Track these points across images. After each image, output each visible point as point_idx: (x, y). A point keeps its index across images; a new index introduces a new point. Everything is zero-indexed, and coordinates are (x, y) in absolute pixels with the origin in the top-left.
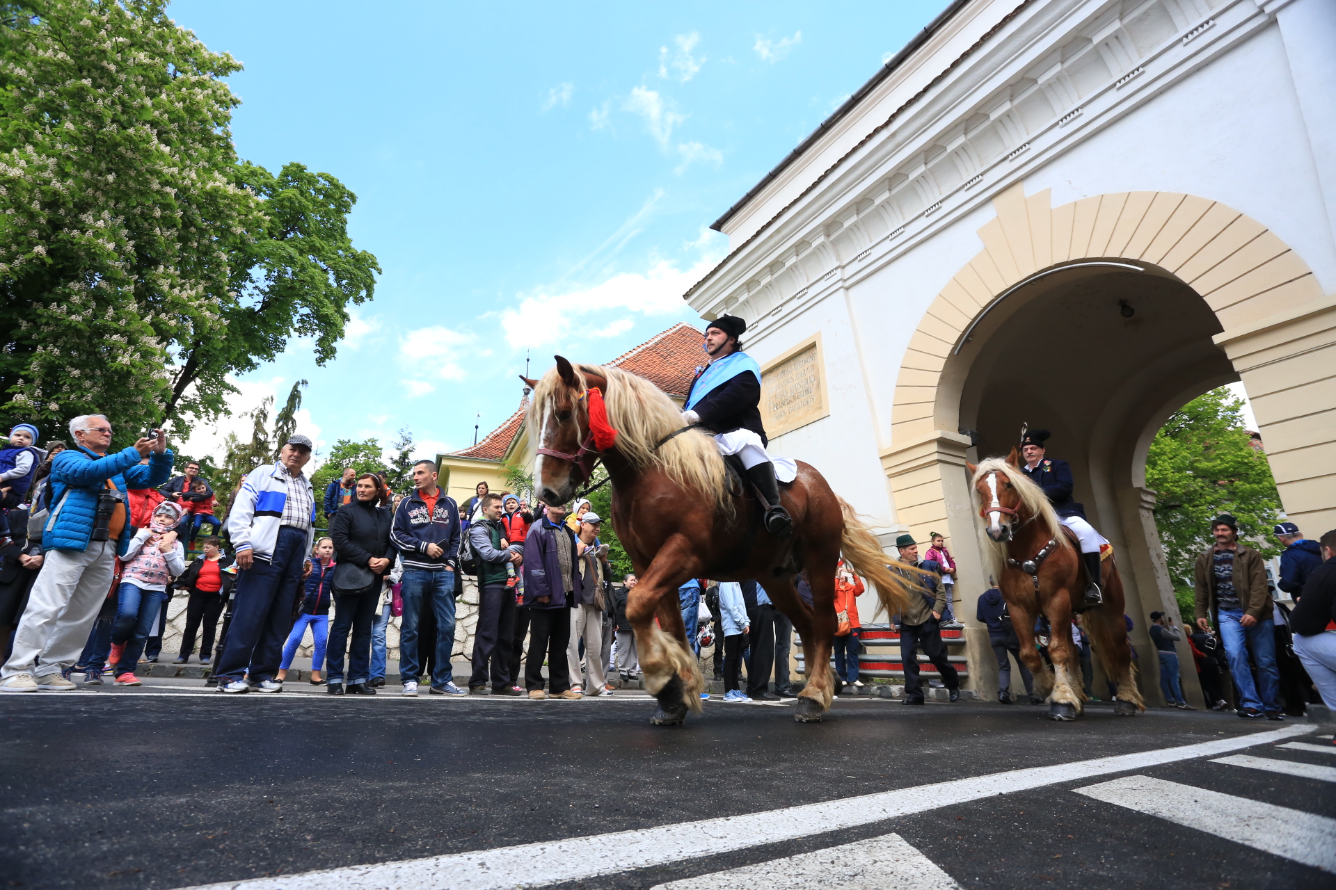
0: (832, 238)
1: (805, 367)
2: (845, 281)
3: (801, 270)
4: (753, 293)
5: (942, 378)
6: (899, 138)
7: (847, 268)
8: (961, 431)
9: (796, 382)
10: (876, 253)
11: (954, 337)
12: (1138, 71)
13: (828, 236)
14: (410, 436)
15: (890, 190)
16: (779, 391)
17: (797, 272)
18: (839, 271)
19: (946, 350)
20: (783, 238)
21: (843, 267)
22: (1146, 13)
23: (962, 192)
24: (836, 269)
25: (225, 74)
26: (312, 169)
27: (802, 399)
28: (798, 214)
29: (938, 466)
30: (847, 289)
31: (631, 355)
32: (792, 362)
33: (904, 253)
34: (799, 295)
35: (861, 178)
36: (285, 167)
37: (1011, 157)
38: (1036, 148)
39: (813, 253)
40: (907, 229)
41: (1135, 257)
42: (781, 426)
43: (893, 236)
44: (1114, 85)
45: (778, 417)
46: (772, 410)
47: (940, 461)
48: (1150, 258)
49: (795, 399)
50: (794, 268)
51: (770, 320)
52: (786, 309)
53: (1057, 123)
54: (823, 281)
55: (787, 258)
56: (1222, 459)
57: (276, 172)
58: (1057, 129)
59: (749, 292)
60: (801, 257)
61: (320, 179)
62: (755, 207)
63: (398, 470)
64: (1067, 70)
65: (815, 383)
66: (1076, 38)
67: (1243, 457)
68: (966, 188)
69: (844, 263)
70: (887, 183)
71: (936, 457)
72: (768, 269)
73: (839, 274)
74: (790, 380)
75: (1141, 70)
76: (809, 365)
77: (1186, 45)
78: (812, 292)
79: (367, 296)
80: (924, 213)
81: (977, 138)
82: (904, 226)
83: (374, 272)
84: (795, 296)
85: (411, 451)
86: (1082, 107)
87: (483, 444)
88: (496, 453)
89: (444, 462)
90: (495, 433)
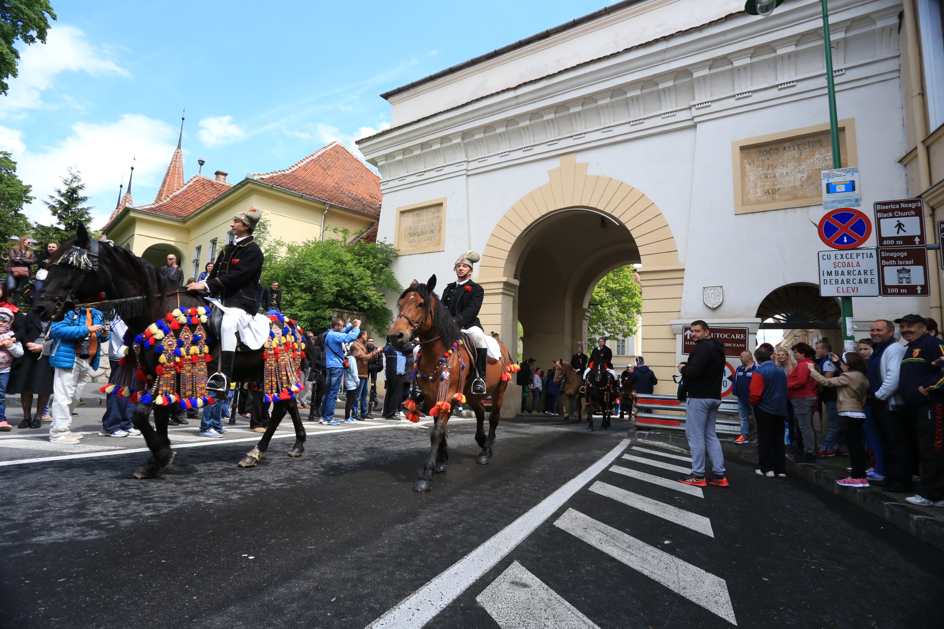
0: (465, 141)
1: (433, 216)
2: (468, 171)
3: (442, 154)
4: (406, 157)
5: (513, 247)
6: (520, 100)
7: (470, 163)
8: (515, 277)
9: (425, 223)
10: (490, 161)
11: (524, 227)
12: (640, 121)
13: (463, 139)
14: (78, 174)
15: (507, 127)
16: (413, 226)
17: (438, 154)
18: (466, 163)
19: (518, 233)
20: (435, 130)
21: (468, 162)
22: (652, 92)
23: (545, 145)
24: (464, 162)
27: (428, 235)
28: (448, 119)
29: (501, 296)
30: (468, 176)
31: (302, 164)
32: (425, 210)
33: (506, 167)
34: (437, 169)
35: (492, 113)
37: (574, 137)
38: (589, 137)
39: (452, 146)
40: (511, 154)
41: (617, 216)
42: (411, 248)
43: (502, 155)
44: (630, 122)
45: (410, 242)
46: (407, 236)
47: (503, 293)
48: (623, 220)
49: (423, 233)
50: (437, 151)
51: (415, 178)
52: (427, 175)
53: (600, 129)
54: (454, 166)
55: (435, 144)
56: (620, 284)
58: (599, 132)
59: (404, 155)
60: (443, 146)
62: (415, 94)
63: (66, 203)
64: (612, 103)
65: (438, 228)
66: (620, 88)
67: (629, 284)
68: (548, 144)
69: (470, 159)
70: (506, 122)
71: (501, 291)
72: (420, 146)
73: (465, 166)
74: (422, 221)
75: (643, 121)
76: (436, 215)
77: (663, 118)
78: (446, 170)
79: (38, 37)
80: (522, 148)
81: (561, 118)
82: (509, 152)
83: (47, 15)
84: (434, 169)
85: (81, 188)
86: (614, 126)
87: (165, 201)
88: (176, 211)
89: (132, 214)
90: (174, 194)
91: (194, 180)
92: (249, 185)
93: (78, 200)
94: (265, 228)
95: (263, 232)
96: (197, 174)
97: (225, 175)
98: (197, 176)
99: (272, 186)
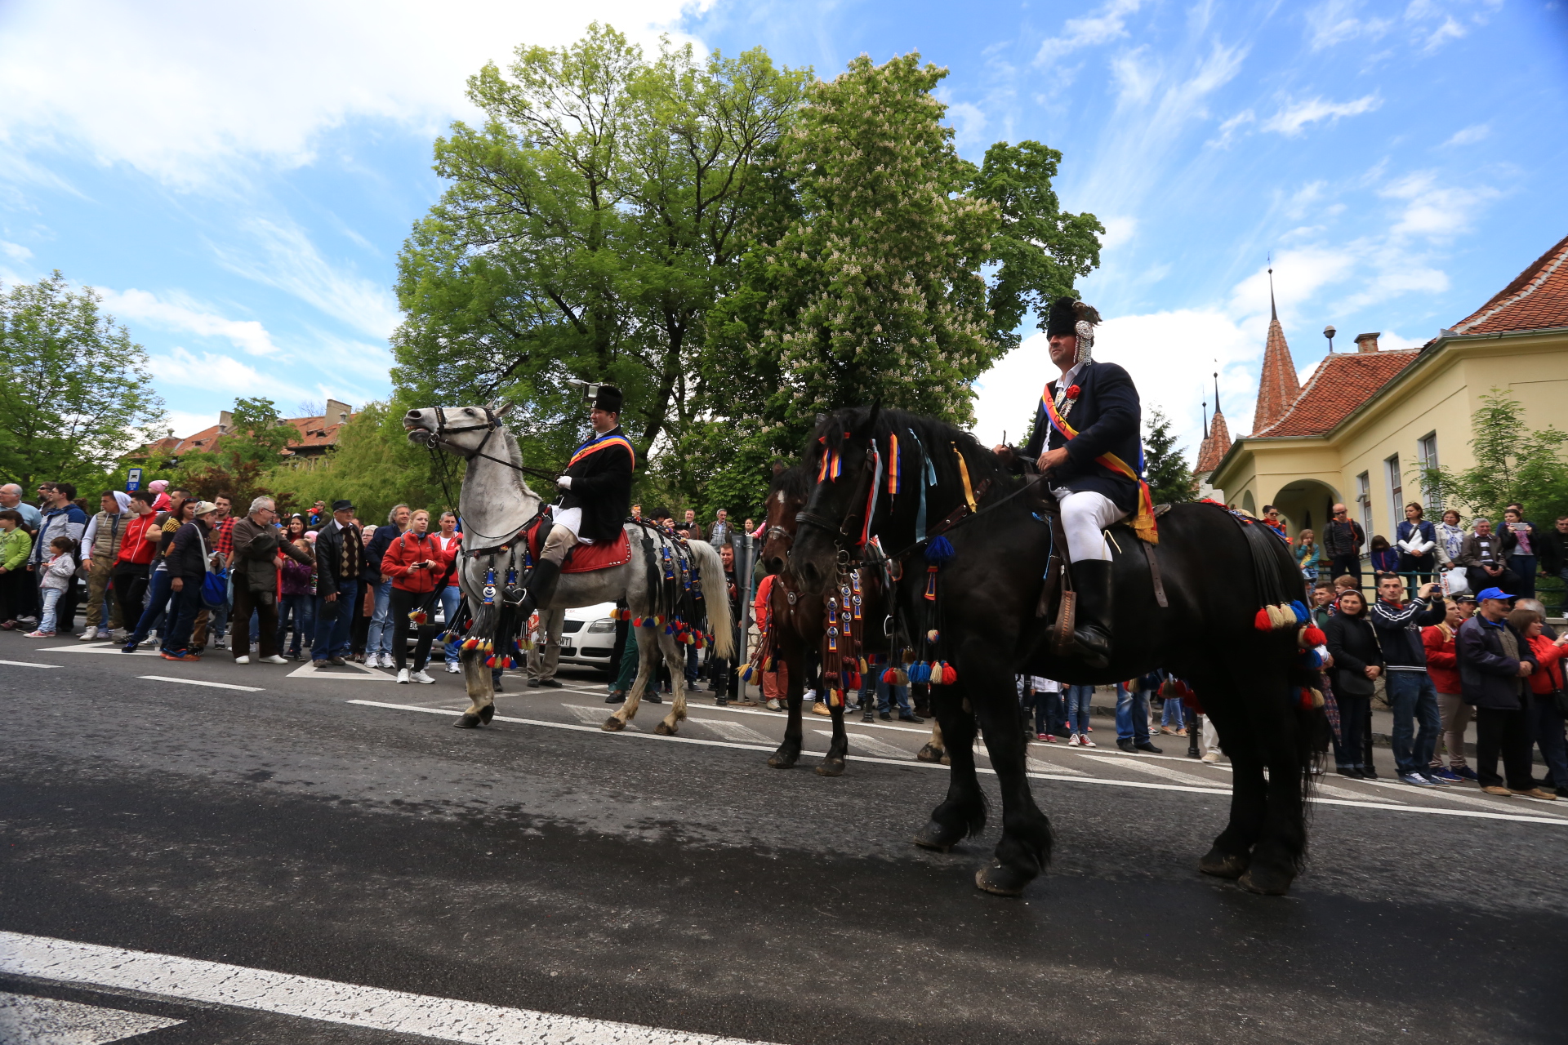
25: (934, 85)
26: (1012, 143)
36: (987, 153)
57: (979, 162)
61: (1022, 150)
63: (1154, 451)
79: (1093, 264)
83: (1096, 234)
87: (1288, 414)
88: (1308, 424)
89: (1247, 447)
90: (1299, 398)
91: (1325, 365)
92: (1448, 349)
93: (1166, 444)
94: (1509, 418)
95: (1507, 427)
96: (1327, 353)
97: (1374, 337)
98: (1328, 358)
99: (1501, 335)
